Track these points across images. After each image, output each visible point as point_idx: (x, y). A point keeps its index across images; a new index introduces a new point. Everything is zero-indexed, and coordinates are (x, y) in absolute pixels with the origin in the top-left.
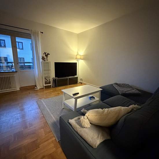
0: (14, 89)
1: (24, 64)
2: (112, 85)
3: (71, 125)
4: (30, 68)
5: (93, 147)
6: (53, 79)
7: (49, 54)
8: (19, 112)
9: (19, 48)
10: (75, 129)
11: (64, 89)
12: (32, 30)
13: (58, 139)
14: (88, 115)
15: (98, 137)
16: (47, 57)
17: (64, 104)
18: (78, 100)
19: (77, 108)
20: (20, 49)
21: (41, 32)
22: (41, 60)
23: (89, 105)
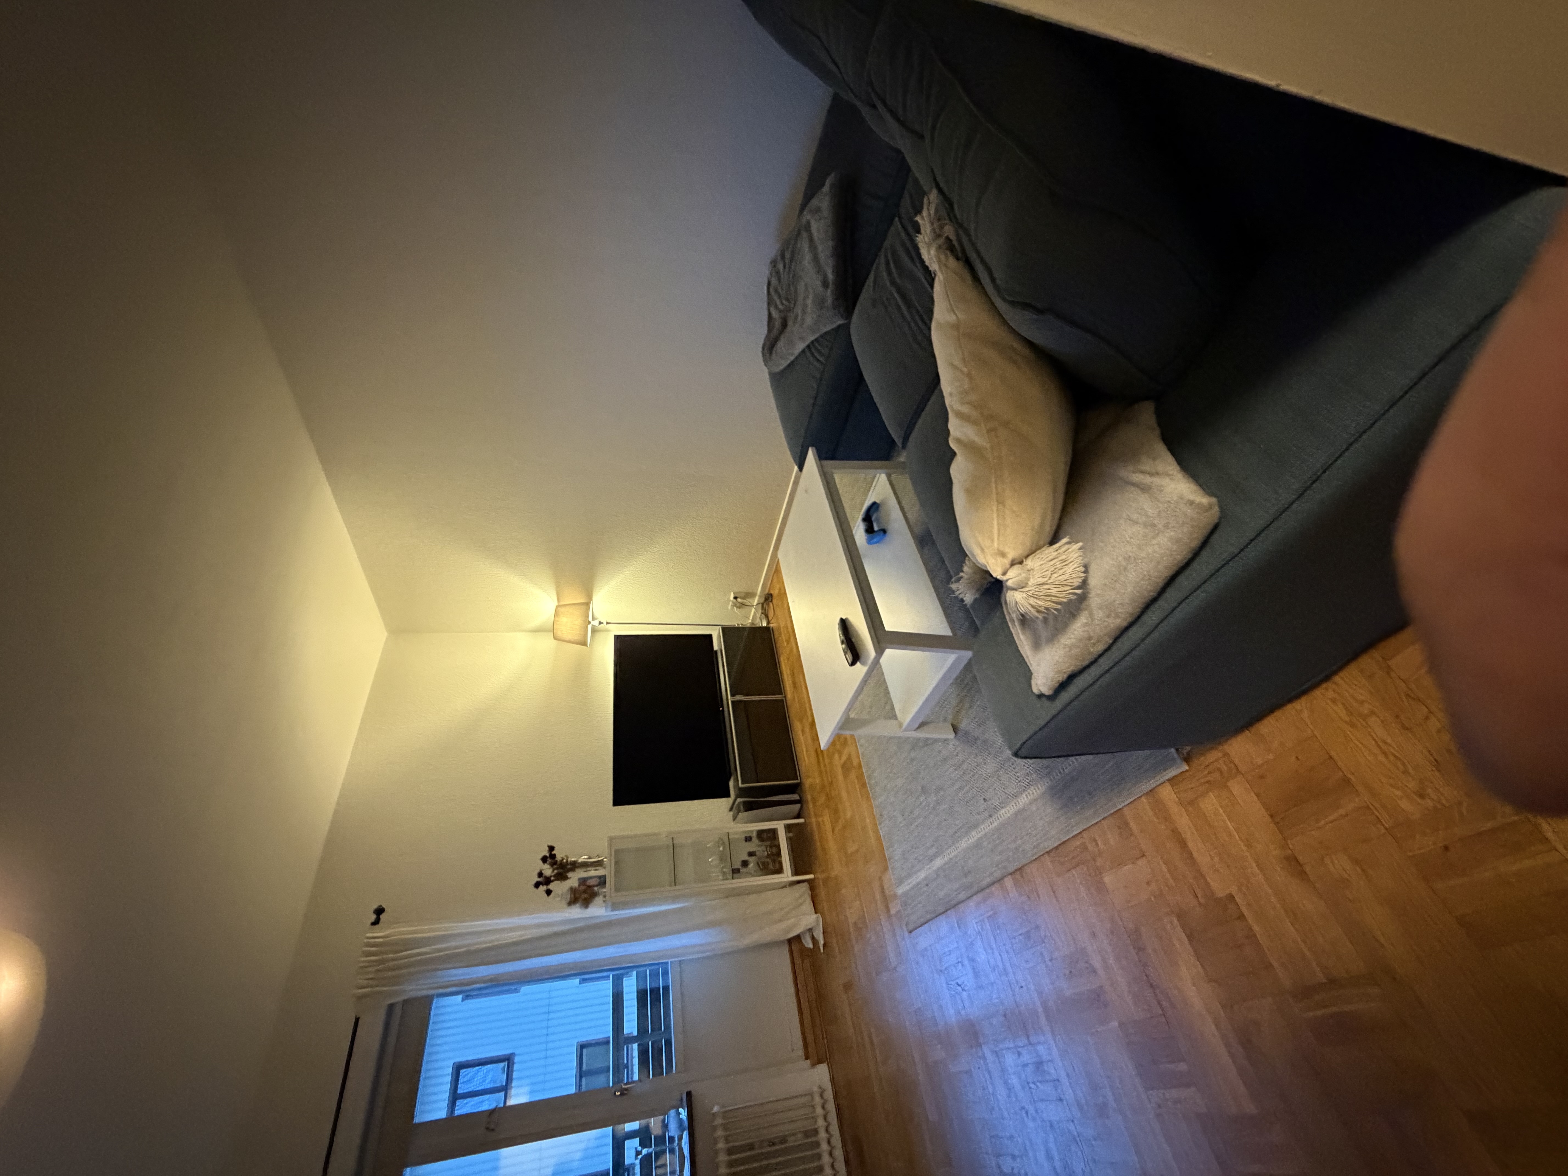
0: (819, 1111)
1: (631, 1040)
2: (778, 380)
3: (1071, 677)
4: (655, 991)
5: (1216, 527)
6: (741, 815)
7: (551, 848)
8: (990, 1057)
9: (505, 1089)
10: (1100, 647)
11: (813, 724)
12: (360, 998)
13: (1170, 762)
14: (1000, 560)
15: (1144, 489)
16: (575, 866)
17: (922, 725)
18: (890, 624)
19: (948, 633)
20: (509, 1079)
21: (376, 922)
22: (597, 911)
23: (924, 541)
